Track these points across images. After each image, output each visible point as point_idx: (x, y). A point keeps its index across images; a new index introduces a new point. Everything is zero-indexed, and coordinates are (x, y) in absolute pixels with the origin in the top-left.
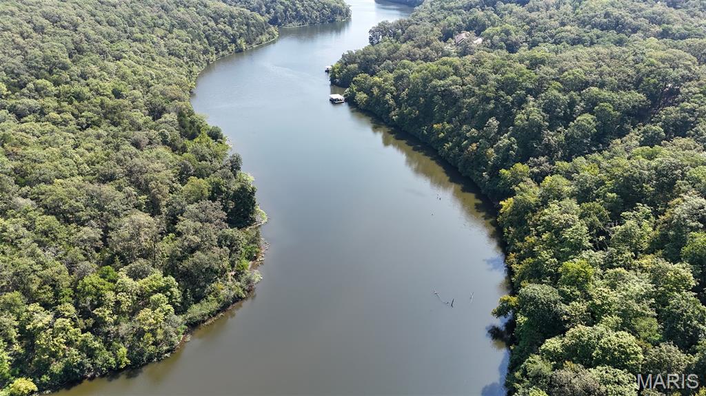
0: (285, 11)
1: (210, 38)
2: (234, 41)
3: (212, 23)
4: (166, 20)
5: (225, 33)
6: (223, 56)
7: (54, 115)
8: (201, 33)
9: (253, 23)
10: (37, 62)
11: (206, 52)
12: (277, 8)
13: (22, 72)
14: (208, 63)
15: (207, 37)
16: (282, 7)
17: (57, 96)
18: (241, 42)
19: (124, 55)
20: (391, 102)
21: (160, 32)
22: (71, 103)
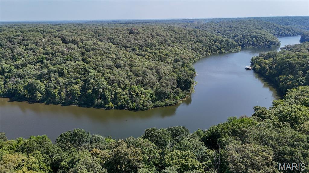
0: (248, 42)
1: (210, 47)
2: (220, 49)
3: (213, 43)
4: (196, 39)
5: (217, 46)
6: (214, 54)
7: (147, 57)
8: (207, 45)
9: (230, 44)
10: (148, 44)
11: (206, 51)
12: (245, 40)
13: (143, 46)
14: (207, 55)
15: (209, 47)
16: (247, 40)
17: (150, 53)
18: (222, 50)
19: (175, 46)
20: (268, 68)
21: (191, 42)
22: (152, 55)
